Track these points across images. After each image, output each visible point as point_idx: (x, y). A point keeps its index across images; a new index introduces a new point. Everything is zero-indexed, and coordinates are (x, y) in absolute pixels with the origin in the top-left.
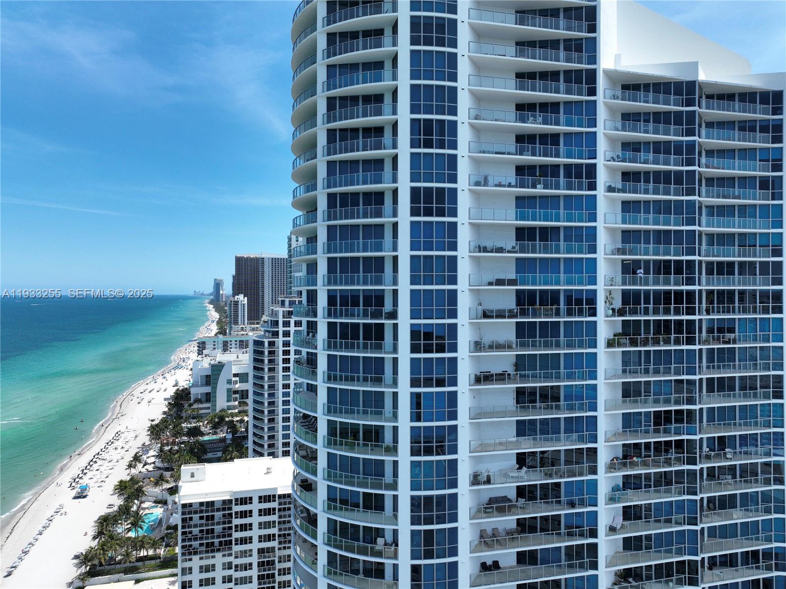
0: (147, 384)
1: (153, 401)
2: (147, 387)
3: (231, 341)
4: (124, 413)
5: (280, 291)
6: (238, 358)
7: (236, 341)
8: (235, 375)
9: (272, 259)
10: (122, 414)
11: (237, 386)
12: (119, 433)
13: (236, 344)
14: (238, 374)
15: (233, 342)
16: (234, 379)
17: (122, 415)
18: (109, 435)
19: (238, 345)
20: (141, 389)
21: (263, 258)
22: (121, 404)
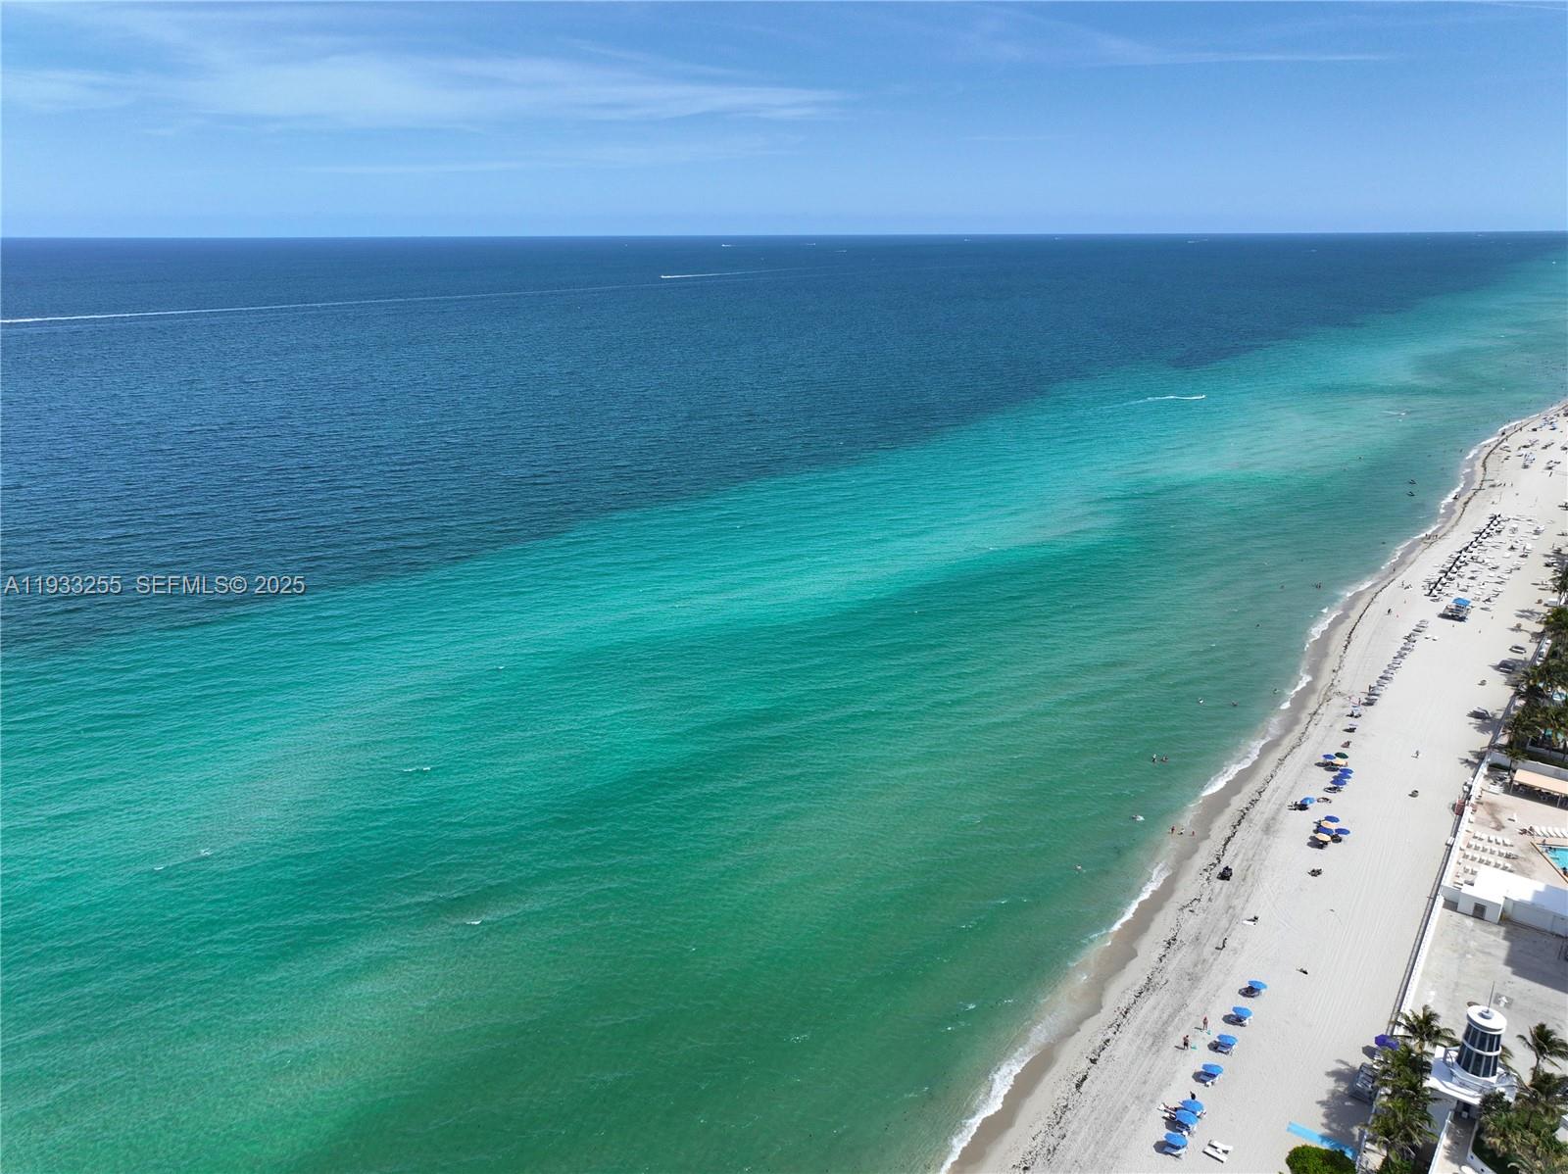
0: (1535, 430)
1: (1557, 468)
2: (1533, 436)
4: (1497, 482)
10: (1492, 483)
12: (1498, 519)
17: (1493, 486)
18: (1476, 518)
20: (1525, 437)
22: (1484, 463)
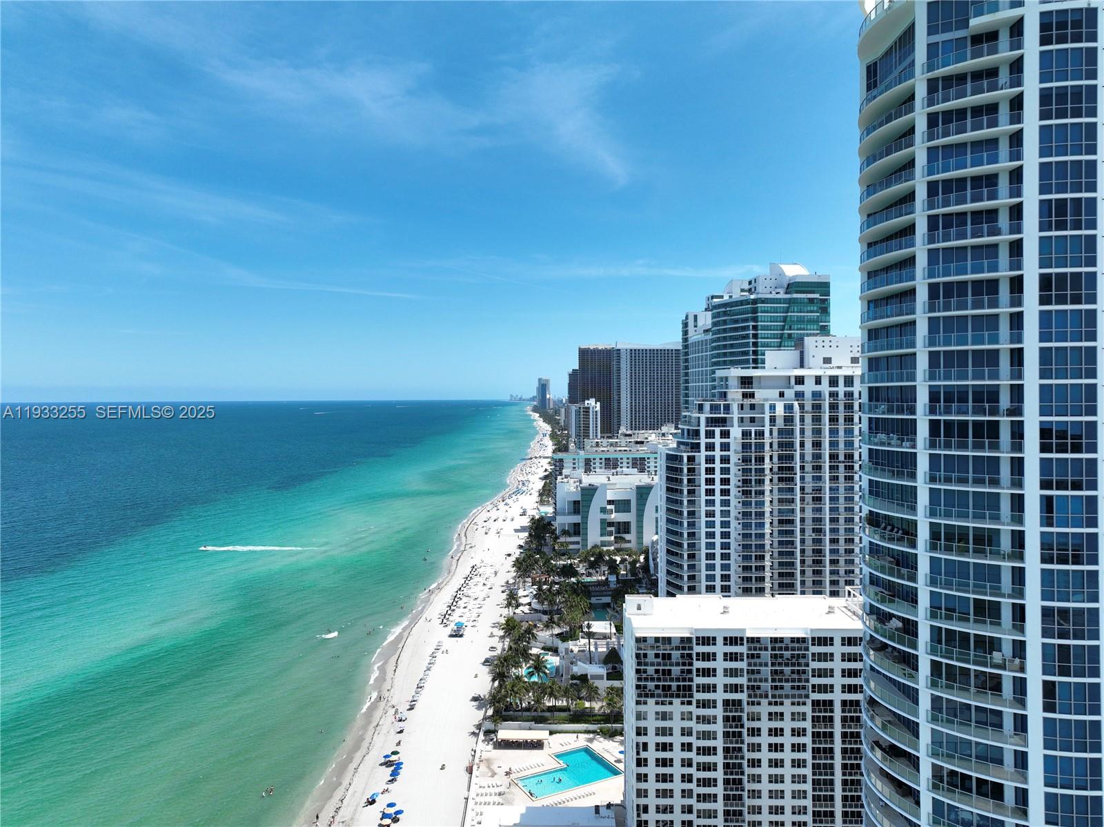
0: (489, 511)
1: (502, 532)
2: (488, 515)
3: (594, 459)
4: (473, 545)
5: (641, 393)
6: (609, 480)
7: (601, 459)
8: (610, 502)
9: (631, 350)
10: (470, 546)
11: (613, 516)
12: (476, 567)
13: (601, 463)
14: (613, 501)
15: (598, 461)
16: (609, 507)
17: (471, 547)
18: (463, 570)
19: (603, 464)
20: (484, 515)
21: (619, 350)
22: (465, 534)
